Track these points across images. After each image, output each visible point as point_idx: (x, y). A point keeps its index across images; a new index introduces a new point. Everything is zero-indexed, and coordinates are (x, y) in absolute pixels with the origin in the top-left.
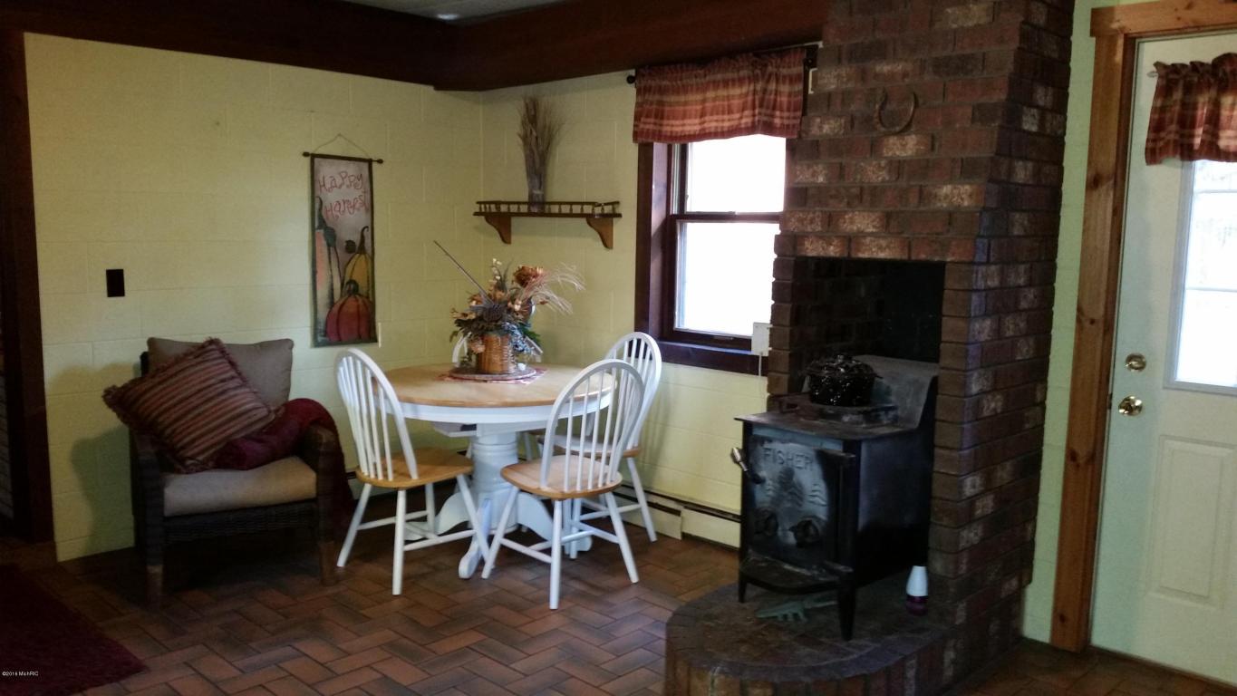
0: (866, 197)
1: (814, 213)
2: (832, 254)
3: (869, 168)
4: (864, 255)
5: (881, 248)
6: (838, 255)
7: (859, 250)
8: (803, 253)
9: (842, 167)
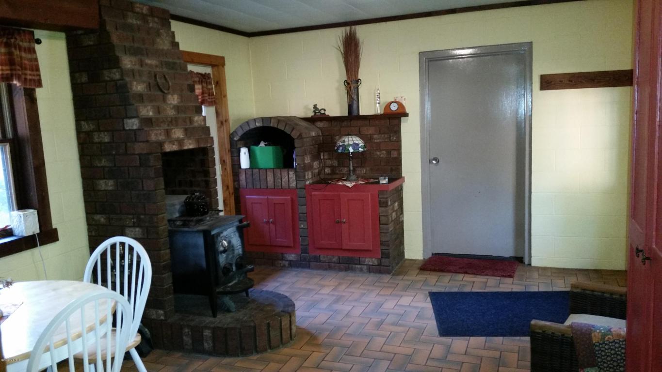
0: (174, 122)
1: (160, 130)
2: (175, 149)
3: (168, 109)
4: (186, 148)
5: (190, 144)
6: (177, 149)
7: (183, 146)
8: (164, 151)
9: (158, 108)
